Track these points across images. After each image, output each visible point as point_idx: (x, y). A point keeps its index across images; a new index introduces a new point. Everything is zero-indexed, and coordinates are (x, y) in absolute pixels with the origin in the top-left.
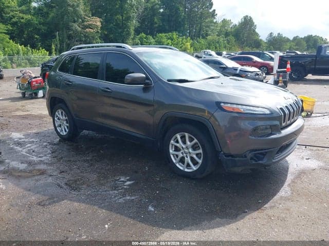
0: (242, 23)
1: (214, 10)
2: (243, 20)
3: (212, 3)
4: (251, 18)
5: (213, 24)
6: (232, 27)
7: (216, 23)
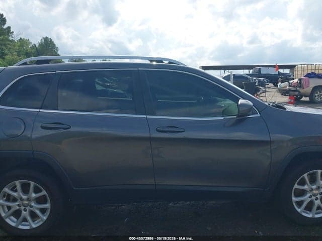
0: (42, 44)
1: (9, 28)
2: (43, 41)
3: (5, 18)
4: (51, 40)
5: (9, 42)
6: (31, 47)
7: (12, 41)
